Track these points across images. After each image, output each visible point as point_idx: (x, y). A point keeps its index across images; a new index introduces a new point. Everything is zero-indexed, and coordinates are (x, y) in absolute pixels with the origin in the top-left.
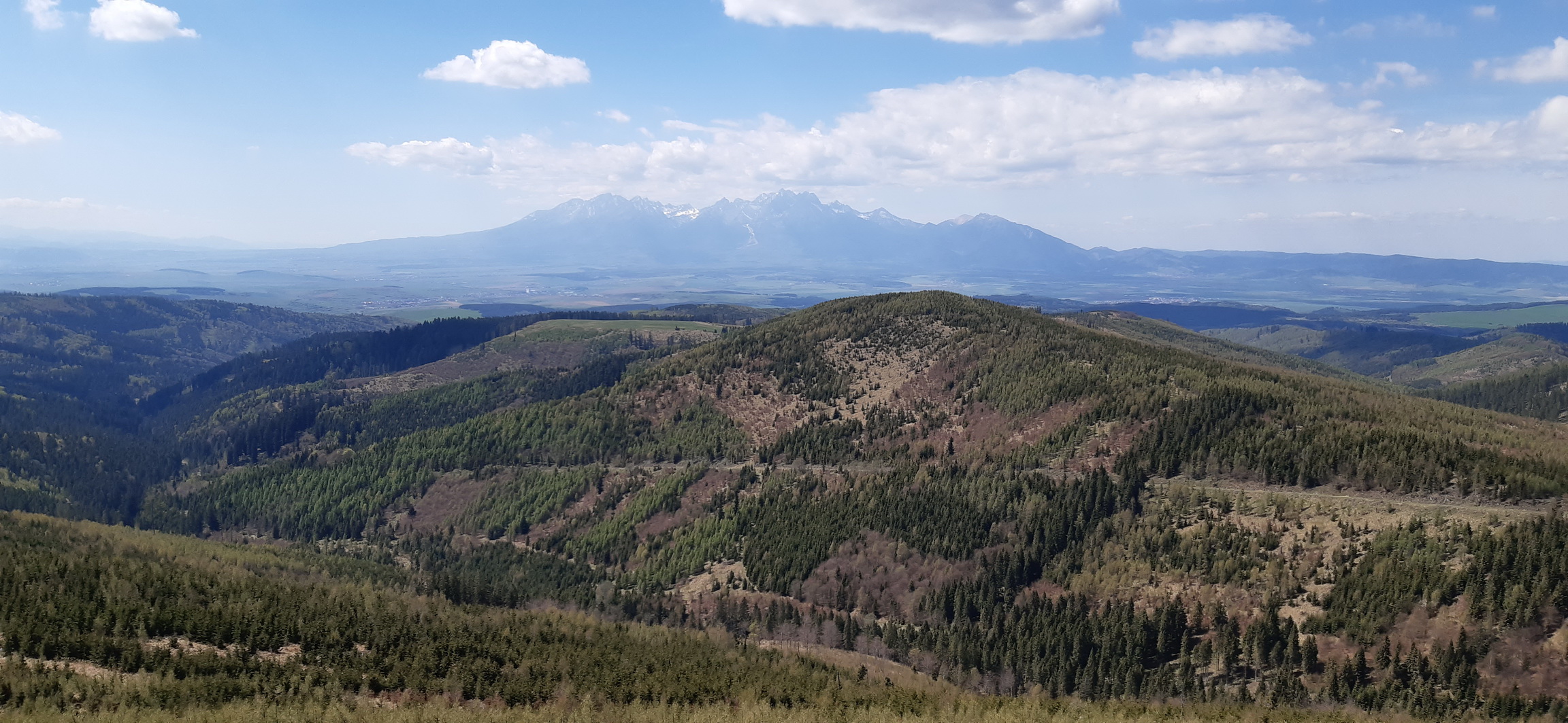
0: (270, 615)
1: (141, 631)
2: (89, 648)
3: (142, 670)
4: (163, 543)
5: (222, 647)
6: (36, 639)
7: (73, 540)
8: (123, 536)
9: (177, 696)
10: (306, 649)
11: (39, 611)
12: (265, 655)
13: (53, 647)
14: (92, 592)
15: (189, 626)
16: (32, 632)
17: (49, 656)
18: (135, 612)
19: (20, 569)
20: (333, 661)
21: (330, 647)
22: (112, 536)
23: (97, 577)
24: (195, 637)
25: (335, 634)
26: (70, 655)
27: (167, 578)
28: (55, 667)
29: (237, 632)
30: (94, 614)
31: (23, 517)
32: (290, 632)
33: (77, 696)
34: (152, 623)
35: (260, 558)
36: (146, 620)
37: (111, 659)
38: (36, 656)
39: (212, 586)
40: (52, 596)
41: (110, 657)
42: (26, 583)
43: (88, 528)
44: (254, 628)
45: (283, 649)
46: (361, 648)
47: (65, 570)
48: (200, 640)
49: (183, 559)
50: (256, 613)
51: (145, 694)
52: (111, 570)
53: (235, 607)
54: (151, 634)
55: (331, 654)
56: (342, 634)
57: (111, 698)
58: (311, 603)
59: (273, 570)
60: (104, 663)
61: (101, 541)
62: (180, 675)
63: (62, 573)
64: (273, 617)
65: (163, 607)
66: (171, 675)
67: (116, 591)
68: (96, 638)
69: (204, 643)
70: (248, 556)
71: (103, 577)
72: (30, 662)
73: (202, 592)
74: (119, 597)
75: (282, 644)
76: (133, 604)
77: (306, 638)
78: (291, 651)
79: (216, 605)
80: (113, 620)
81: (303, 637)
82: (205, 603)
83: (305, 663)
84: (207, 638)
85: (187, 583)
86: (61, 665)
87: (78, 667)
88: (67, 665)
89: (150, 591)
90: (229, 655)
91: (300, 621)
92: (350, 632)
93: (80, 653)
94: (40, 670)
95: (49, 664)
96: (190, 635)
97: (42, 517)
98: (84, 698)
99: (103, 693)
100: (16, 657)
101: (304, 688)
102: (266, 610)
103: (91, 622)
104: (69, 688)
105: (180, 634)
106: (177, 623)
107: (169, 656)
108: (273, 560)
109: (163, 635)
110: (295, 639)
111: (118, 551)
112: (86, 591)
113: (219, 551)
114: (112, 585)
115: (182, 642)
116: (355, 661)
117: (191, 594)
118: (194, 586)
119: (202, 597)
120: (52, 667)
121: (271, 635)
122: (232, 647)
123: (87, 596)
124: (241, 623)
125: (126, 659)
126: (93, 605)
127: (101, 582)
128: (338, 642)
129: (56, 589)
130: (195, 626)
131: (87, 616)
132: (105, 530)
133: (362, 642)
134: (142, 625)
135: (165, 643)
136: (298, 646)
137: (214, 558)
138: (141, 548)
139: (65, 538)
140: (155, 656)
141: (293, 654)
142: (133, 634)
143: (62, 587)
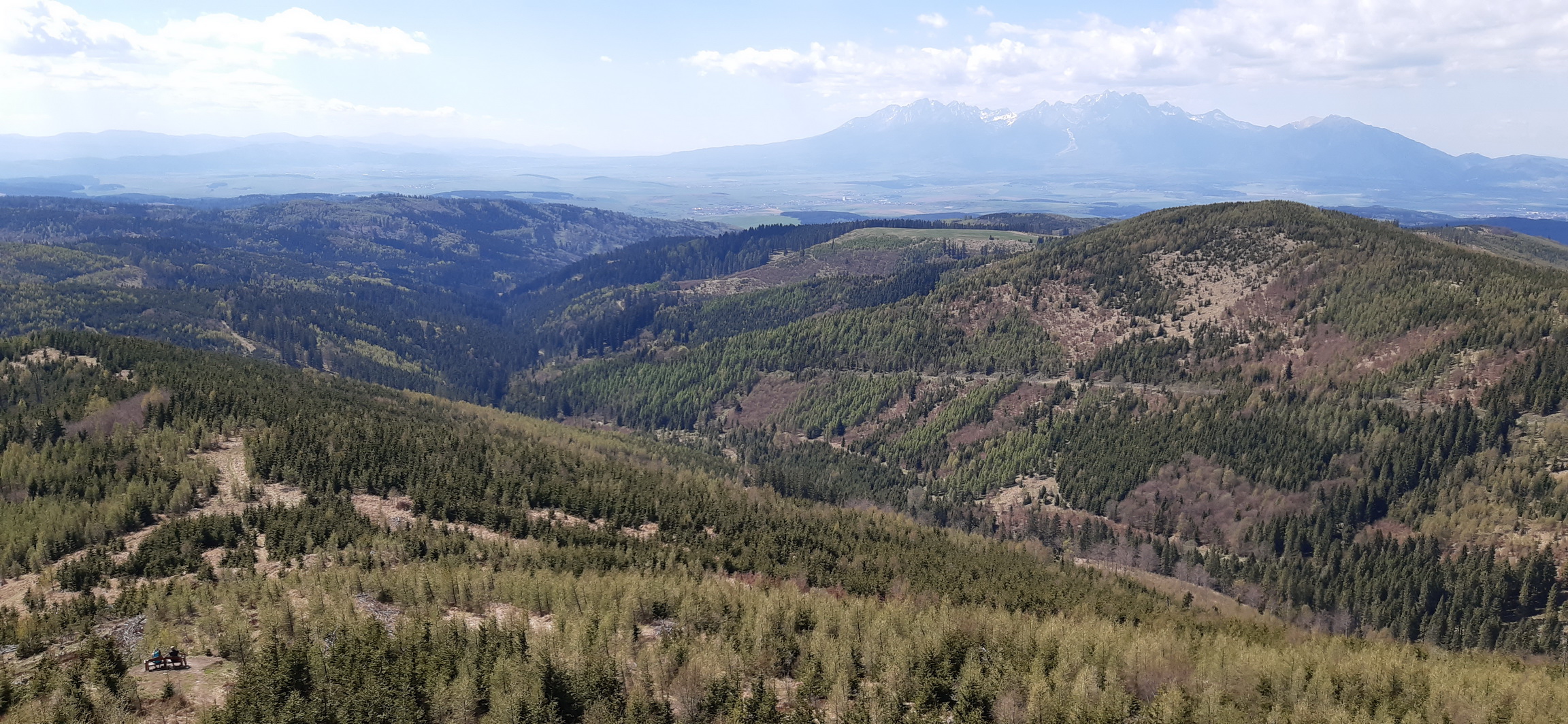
0: (631, 495)
1: (525, 503)
2: (483, 514)
3: (530, 537)
4: (530, 425)
5: (592, 522)
6: (439, 504)
7: (455, 418)
8: (495, 417)
9: (564, 562)
10: (664, 527)
11: (439, 479)
12: (629, 531)
13: (453, 512)
14: (481, 465)
15: (564, 500)
16: (435, 496)
17: (451, 520)
18: (518, 484)
19: (420, 441)
20: (687, 541)
21: (684, 528)
22: (486, 416)
23: (484, 452)
24: (569, 510)
25: (688, 516)
26: (467, 520)
27: (542, 456)
28: (457, 529)
29: (604, 508)
30: (486, 483)
31: (415, 396)
32: (649, 511)
33: (479, 556)
34: (533, 495)
35: (610, 443)
36: (528, 493)
37: (502, 525)
38: (439, 518)
39: (578, 466)
40: (449, 466)
41: (500, 523)
42: (426, 454)
43: (466, 408)
44: (618, 506)
45: (643, 527)
46: (710, 531)
47: (457, 444)
48: (574, 514)
49: (546, 440)
50: (618, 492)
51: (537, 558)
52: (494, 445)
53: (599, 486)
54: (533, 505)
55: (685, 535)
56: (693, 518)
57: (508, 559)
58: (663, 486)
59: (621, 455)
60: (496, 528)
61: (478, 420)
62: (562, 543)
63: (455, 445)
64: (635, 496)
65: (541, 481)
66: (555, 543)
67: (501, 465)
68: (488, 506)
69: (578, 517)
70: (599, 441)
71: (488, 452)
72: (436, 524)
73: (571, 470)
74: (503, 471)
75: (642, 522)
76: (515, 478)
77: (663, 519)
78: (649, 530)
79: (585, 483)
80: (501, 491)
81: (660, 517)
82: (575, 481)
83: (663, 540)
84: (579, 512)
85: (558, 463)
86: (462, 528)
87: (475, 530)
88: (466, 529)
89: (528, 467)
90: (599, 528)
91: (657, 503)
92: (700, 516)
93: (475, 518)
94: (446, 532)
95: (451, 526)
96: (565, 509)
97: (427, 396)
98: (485, 558)
99: (502, 556)
100: (424, 518)
101: (669, 563)
102: (627, 490)
103: (483, 492)
104: (472, 548)
105: (557, 507)
106: (553, 497)
107: (550, 526)
108: (620, 445)
109: (542, 507)
110: (653, 519)
111: (492, 429)
112: (476, 463)
113: (575, 434)
114: (497, 459)
115: (559, 514)
116: (707, 542)
117: (563, 471)
118: (564, 464)
119: (571, 475)
120: (453, 529)
121: (634, 513)
122: (601, 522)
123: (477, 468)
124: (607, 501)
125: (514, 526)
126: (482, 476)
127: (487, 456)
128: (690, 525)
129: (451, 460)
130: (569, 501)
131: (480, 487)
132: (480, 410)
133: (710, 525)
134: (525, 497)
135: (545, 513)
136: (655, 525)
137: (571, 441)
138: (511, 429)
139: (448, 415)
140: (539, 525)
141: (653, 532)
142: (518, 505)
143: (456, 459)
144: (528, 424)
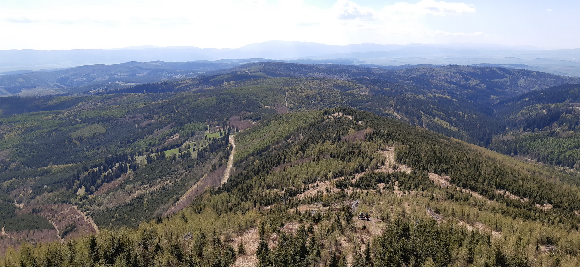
0: (541, 191)
1: (494, 186)
2: (476, 188)
3: (495, 200)
5: (522, 199)
6: (460, 181)
7: (469, 150)
8: (485, 152)
9: (508, 212)
10: (554, 207)
11: (461, 172)
12: (538, 206)
13: (465, 185)
14: (478, 169)
15: (510, 188)
16: (459, 178)
17: (464, 188)
18: (492, 179)
19: (455, 157)
20: (565, 215)
21: (564, 209)
22: (481, 151)
23: (479, 164)
24: (512, 192)
25: (567, 205)
26: (470, 189)
27: (503, 169)
28: (466, 192)
29: (528, 194)
30: (479, 176)
31: (455, 140)
32: (548, 199)
33: (474, 203)
34: (498, 184)
35: (533, 168)
36: (496, 183)
37: (484, 193)
38: (459, 186)
39: (518, 176)
40: (465, 168)
41: (483, 192)
42: (457, 162)
43: (474, 147)
44: (534, 194)
45: (545, 205)
46: (577, 213)
48: (514, 194)
49: (505, 163)
50: (535, 189)
51: (497, 209)
52: (484, 162)
53: (527, 185)
54: (497, 188)
55: (564, 212)
56: (569, 205)
57: (485, 207)
58: (556, 190)
59: (537, 174)
60: (481, 194)
61: (478, 152)
62: (508, 205)
63: (468, 160)
64: (542, 192)
65: (502, 179)
66: (505, 205)
67: (486, 170)
68: (479, 185)
69: (516, 196)
70: (529, 167)
71: (481, 164)
72: (458, 188)
73: (515, 177)
74: (486, 173)
75: (545, 203)
76: (491, 176)
77: (554, 203)
78: (547, 207)
79: (521, 183)
80: (485, 180)
81: (553, 203)
82: (516, 181)
83: (554, 212)
84: (517, 194)
85: (510, 173)
86: (468, 191)
87: (473, 193)
88: (469, 192)
89: (497, 173)
90: (525, 202)
91: (552, 196)
92: (572, 205)
93: (473, 189)
94: (461, 192)
95: (464, 190)
96: (511, 192)
97: (460, 141)
98: (476, 205)
99: (483, 205)
100: (454, 185)
101: (556, 222)
102: (539, 188)
103: (477, 180)
104: (471, 200)
105: (507, 190)
106: (506, 186)
107: (504, 197)
108: (538, 170)
109: (501, 189)
110: (550, 202)
111: (483, 156)
112: (476, 168)
113: (518, 163)
114: (484, 168)
115: (508, 193)
116: (574, 217)
117: (511, 177)
118: (512, 174)
120: (464, 191)
121: (541, 199)
122: (526, 200)
123: (476, 170)
124: (530, 192)
125: (489, 195)
126: (478, 173)
127: (480, 166)
128: (567, 208)
129: (466, 166)
130: (513, 189)
131: (476, 177)
132: (479, 148)
133: (577, 210)
134: (494, 184)
135: (502, 192)
136: (551, 205)
137: (516, 165)
138: (491, 157)
139: (467, 149)
140: (499, 196)
141: (549, 208)
142: (491, 187)
143: (468, 165)
144: (498, 156)
